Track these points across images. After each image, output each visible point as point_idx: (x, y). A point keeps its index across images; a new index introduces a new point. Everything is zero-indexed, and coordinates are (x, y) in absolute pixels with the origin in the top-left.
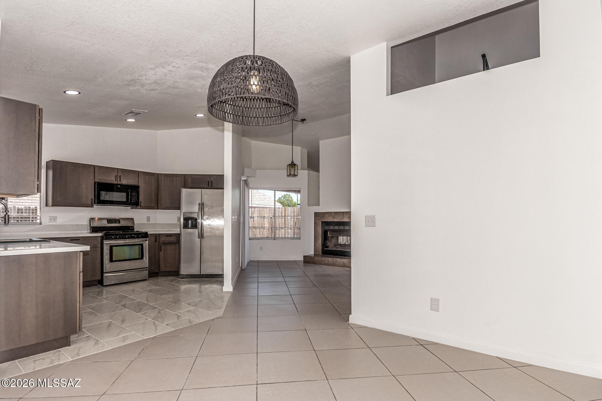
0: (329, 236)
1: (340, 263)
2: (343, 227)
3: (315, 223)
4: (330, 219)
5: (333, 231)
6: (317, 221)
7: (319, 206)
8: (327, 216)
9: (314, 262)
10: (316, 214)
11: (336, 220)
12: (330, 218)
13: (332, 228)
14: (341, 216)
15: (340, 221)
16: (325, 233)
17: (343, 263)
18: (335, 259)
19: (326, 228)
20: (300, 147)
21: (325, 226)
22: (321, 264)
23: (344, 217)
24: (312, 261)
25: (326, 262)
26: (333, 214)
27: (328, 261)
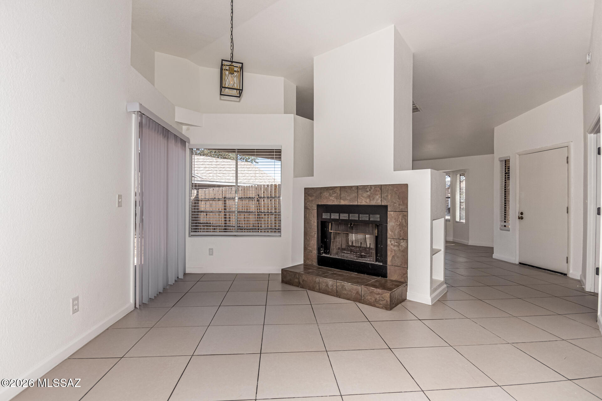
0: (330, 231)
1: (349, 293)
2: (357, 215)
3: (306, 208)
4: (332, 201)
5: (339, 222)
6: (308, 203)
7: (313, 176)
8: (326, 194)
9: (299, 283)
10: (308, 192)
11: (343, 203)
12: (332, 198)
13: (335, 216)
14: (354, 195)
15: (351, 204)
16: (323, 226)
17: (357, 293)
18: (340, 283)
19: (325, 216)
20: (283, 78)
21: (323, 214)
22: (313, 289)
23: (360, 195)
24: (297, 280)
25: (323, 286)
26: (338, 191)
27: (327, 285)
